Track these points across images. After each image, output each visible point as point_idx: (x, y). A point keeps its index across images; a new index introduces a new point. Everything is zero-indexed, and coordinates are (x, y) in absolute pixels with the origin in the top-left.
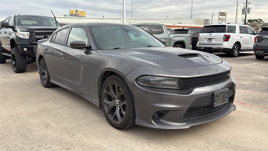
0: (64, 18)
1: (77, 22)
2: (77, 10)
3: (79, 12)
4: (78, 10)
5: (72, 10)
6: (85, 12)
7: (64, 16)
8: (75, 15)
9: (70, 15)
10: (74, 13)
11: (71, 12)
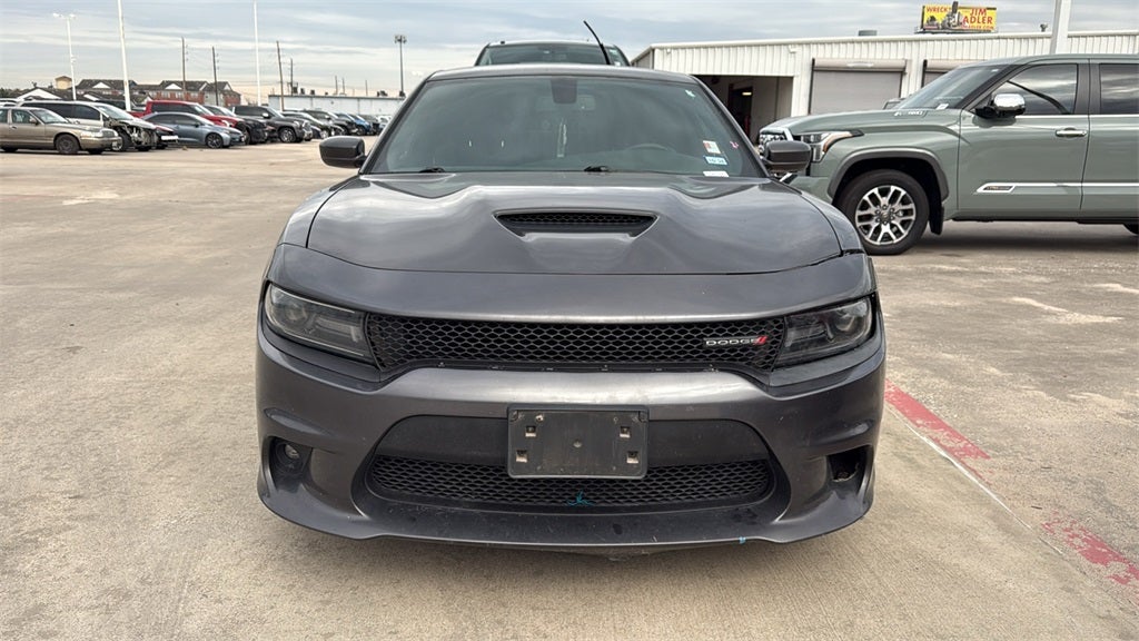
0: (859, 42)
1: (900, 57)
2: (955, 4)
3: (965, 14)
4: (959, 5)
5: (932, 6)
6: (994, 9)
7: (861, 33)
8: (943, 28)
9: (922, 27)
10: (940, 17)
11: (927, 16)
